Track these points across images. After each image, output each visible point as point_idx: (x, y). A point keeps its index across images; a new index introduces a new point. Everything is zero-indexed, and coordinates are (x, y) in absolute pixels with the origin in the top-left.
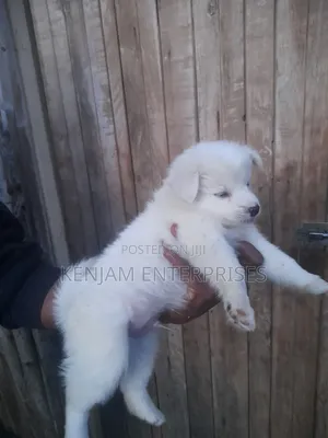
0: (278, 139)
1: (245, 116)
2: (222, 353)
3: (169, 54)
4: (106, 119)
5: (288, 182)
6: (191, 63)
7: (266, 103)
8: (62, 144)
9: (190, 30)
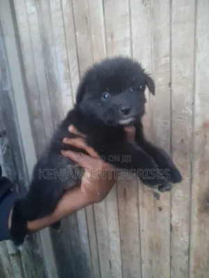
0: (197, 102)
1: (170, 83)
2: (151, 262)
3: (112, 36)
4: (66, 85)
5: (205, 136)
6: (129, 43)
7: (188, 73)
8: (36, 102)
9: (128, 17)
